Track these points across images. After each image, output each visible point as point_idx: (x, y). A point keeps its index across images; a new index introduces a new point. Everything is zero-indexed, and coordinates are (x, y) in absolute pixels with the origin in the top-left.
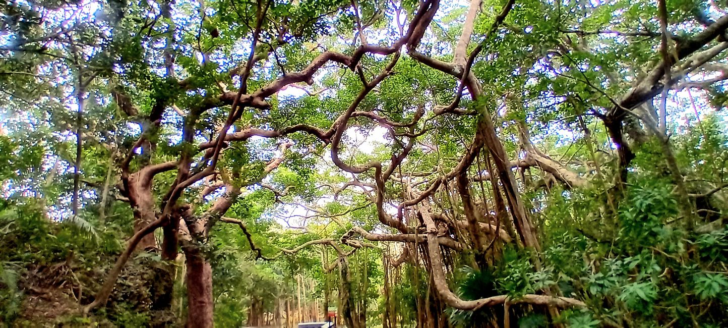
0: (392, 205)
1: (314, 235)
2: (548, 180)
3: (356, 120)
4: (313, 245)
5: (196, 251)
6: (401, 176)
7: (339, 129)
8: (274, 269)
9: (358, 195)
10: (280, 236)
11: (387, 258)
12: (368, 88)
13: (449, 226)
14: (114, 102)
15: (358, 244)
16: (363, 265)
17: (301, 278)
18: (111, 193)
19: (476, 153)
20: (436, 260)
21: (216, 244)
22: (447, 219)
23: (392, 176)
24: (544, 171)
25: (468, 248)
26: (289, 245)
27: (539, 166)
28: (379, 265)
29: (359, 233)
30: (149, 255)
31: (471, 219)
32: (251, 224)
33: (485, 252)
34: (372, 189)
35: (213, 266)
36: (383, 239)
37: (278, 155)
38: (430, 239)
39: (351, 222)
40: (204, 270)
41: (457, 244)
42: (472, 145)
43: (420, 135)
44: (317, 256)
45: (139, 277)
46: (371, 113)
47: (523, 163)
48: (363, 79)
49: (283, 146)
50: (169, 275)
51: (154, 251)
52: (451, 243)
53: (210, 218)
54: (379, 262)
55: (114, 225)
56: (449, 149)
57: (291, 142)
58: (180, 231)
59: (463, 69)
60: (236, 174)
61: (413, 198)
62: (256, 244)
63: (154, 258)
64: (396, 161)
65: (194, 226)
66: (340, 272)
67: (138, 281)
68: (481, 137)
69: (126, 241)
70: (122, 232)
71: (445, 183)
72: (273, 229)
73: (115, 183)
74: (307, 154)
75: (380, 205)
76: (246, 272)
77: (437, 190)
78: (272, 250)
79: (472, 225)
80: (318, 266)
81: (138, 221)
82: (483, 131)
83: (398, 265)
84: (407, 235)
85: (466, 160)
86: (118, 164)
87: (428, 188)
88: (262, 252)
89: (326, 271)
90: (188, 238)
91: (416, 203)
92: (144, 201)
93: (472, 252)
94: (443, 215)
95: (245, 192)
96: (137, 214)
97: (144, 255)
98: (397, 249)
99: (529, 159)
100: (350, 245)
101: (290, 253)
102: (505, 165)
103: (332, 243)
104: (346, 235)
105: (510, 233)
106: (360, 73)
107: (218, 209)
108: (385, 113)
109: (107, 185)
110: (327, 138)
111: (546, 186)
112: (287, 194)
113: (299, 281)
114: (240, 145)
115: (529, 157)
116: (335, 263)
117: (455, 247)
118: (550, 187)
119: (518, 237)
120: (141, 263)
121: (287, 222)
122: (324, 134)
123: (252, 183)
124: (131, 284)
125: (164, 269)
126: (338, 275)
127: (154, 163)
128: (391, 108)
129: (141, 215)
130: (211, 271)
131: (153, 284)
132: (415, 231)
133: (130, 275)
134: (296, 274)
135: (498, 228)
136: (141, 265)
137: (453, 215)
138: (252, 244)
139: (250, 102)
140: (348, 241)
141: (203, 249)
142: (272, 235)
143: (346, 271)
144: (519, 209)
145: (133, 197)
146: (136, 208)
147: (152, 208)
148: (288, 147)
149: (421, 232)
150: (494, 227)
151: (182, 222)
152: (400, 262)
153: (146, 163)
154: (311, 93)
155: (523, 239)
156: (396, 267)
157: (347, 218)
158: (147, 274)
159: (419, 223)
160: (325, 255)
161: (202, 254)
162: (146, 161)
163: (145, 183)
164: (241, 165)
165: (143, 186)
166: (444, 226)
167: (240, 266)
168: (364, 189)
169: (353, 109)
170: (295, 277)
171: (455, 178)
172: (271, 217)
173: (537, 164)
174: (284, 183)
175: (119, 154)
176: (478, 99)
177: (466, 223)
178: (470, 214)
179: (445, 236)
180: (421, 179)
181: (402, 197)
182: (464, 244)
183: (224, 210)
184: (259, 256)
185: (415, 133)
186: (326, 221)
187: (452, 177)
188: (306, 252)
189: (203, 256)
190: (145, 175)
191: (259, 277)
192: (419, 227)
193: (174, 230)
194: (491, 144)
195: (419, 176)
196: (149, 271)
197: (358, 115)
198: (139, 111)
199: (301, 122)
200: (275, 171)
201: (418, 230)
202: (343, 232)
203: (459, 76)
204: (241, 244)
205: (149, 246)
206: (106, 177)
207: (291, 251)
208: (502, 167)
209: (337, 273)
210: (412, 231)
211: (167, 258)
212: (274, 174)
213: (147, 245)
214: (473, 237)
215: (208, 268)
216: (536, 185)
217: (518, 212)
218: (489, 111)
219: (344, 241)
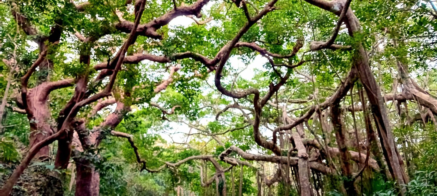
0: (267, 127)
1: (195, 151)
2: (425, 114)
3: (239, 49)
4: (194, 160)
5: (87, 162)
6: (277, 102)
7: (223, 58)
8: (157, 181)
9: (237, 116)
10: (164, 150)
11: (260, 176)
12: (252, 22)
13: (321, 151)
14: (14, 21)
15: (235, 162)
16: (239, 181)
17: (180, 190)
18: (8, 105)
19: (350, 86)
20: (305, 183)
21: (105, 156)
22: (319, 145)
23: (269, 101)
24: (421, 105)
25: (338, 174)
26: (172, 159)
27: (417, 100)
28: (253, 183)
29: (236, 152)
30: (44, 163)
31: (342, 147)
32: (139, 138)
33: (354, 180)
34: (250, 112)
35: (102, 175)
36: (258, 159)
37: (167, 77)
38: (301, 163)
39: (230, 141)
40: (92, 179)
41: (328, 170)
42: (346, 78)
43: (297, 66)
44: (197, 170)
45: (33, 183)
46: (253, 44)
47: (399, 97)
48: (247, 14)
49: (172, 69)
50: (61, 183)
51: (48, 160)
52: (322, 167)
53: (102, 133)
54: (253, 179)
55: (11, 135)
56: (326, 79)
57: (179, 66)
58: (73, 142)
59: (342, 7)
60: (128, 94)
61: (287, 123)
62: (142, 157)
63: (47, 167)
64: (274, 89)
65: (86, 139)
66: (217, 187)
67: (32, 187)
68: (355, 72)
69: (22, 150)
70: (18, 142)
71: (319, 112)
72: (158, 144)
73: (12, 96)
74: (192, 77)
75: (256, 127)
76: (131, 182)
77: (311, 117)
78: (156, 163)
79: (343, 153)
80: (197, 180)
81: (34, 133)
82: (358, 66)
83: (271, 184)
84: (280, 157)
85: (340, 92)
86: (17, 79)
87: (302, 115)
88: (146, 165)
89: (204, 184)
90: (80, 149)
91: (291, 128)
92: (40, 114)
93: (341, 178)
94: (316, 141)
95: (135, 109)
96: (33, 126)
97: (39, 163)
98: (270, 169)
99: (406, 93)
100: (228, 162)
101: (173, 167)
102: (377, 99)
103: (211, 159)
104: (224, 152)
105: (380, 163)
106: (245, 8)
107: (109, 124)
108: (266, 44)
109: (5, 97)
110: (211, 66)
111: (421, 120)
112: (173, 113)
113: (178, 193)
114: (132, 67)
115: (406, 91)
116: (213, 178)
117: (326, 172)
118: (426, 121)
119: (387, 168)
120: (36, 171)
121: (172, 138)
122: (209, 62)
123: (142, 102)
124: (26, 190)
125: (57, 177)
126: (215, 189)
127: (52, 80)
128: (272, 40)
129: (37, 127)
130: (99, 180)
131: (45, 190)
132: (288, 154)
133: (24, 181)
134: (177, 186)
135: (367, 158)
136: (35, 173)
137: (325, 142)
138: (138, 157)
139: (144, 32)
140: (226, 158)
141: (93, 160)
142: (157, 149)
143: (222, 186)
144: (389, 142)
145: (31, 110)
146: (33, 120)
147: (49, 121)
148: (176, 70)
149: (294, 155)
150: (364, 156)
151: (75, 134)
152: (273, 181)
153: (43, 80)
154: (199, 23)
155: (391, 170)
156: (269, 185)
157: (226, 137)
158: (40, 181)
159: (292, 147)
160: (205, 170)
161: (92, 165)
162: (43, 78)
163: (42, 98)
164: (132, 85)
165: (40, 100)
166: (316, 151)
167: (126, 176)
168: (243, 112)
169: (237, 40)
170: (176, 189)
171: (329, 108)
172: (157, 133)
173: (414, 98)
174: (172, 103)
175: (17, 69)
176: (354, 35)
177: (337, 150)
178: (341, 143)
179: (316, 161)
180: (297, 106)
181: (277, 121)
182: (334, 170)
183: (115, 124)
184: (144, 168)
185: (294, 64)
186: (207, 139)
187: (325, 107)
188: (187, 166)
189: (93, 167)
190: (43, 90)
191: (141, 188)
192: (291, 151)
193: (68, 142)
194: (365, 80)
195: (295, 103)
196: (43, 178)
197: (241, 46)
198: (38, 31)
199: (189, 50)
200: (163, 91)
201: (290, 153)
202: (222, 149)
203: (338, 13)
204: (128, 156)
205: (42, 156)
206: (5, 89)
207: (174, 165)
208: (375, 102)
209: (214, 187)
210: (285, 154)
211: (60, 167)
212: (162, 93)
213: (41, 154)
214: (343, 164)
215: (96, 177)
216: (412, 118)
217: (387, 144)
218: (365, 47)
219: (222, 158)
